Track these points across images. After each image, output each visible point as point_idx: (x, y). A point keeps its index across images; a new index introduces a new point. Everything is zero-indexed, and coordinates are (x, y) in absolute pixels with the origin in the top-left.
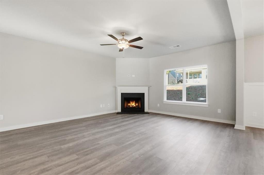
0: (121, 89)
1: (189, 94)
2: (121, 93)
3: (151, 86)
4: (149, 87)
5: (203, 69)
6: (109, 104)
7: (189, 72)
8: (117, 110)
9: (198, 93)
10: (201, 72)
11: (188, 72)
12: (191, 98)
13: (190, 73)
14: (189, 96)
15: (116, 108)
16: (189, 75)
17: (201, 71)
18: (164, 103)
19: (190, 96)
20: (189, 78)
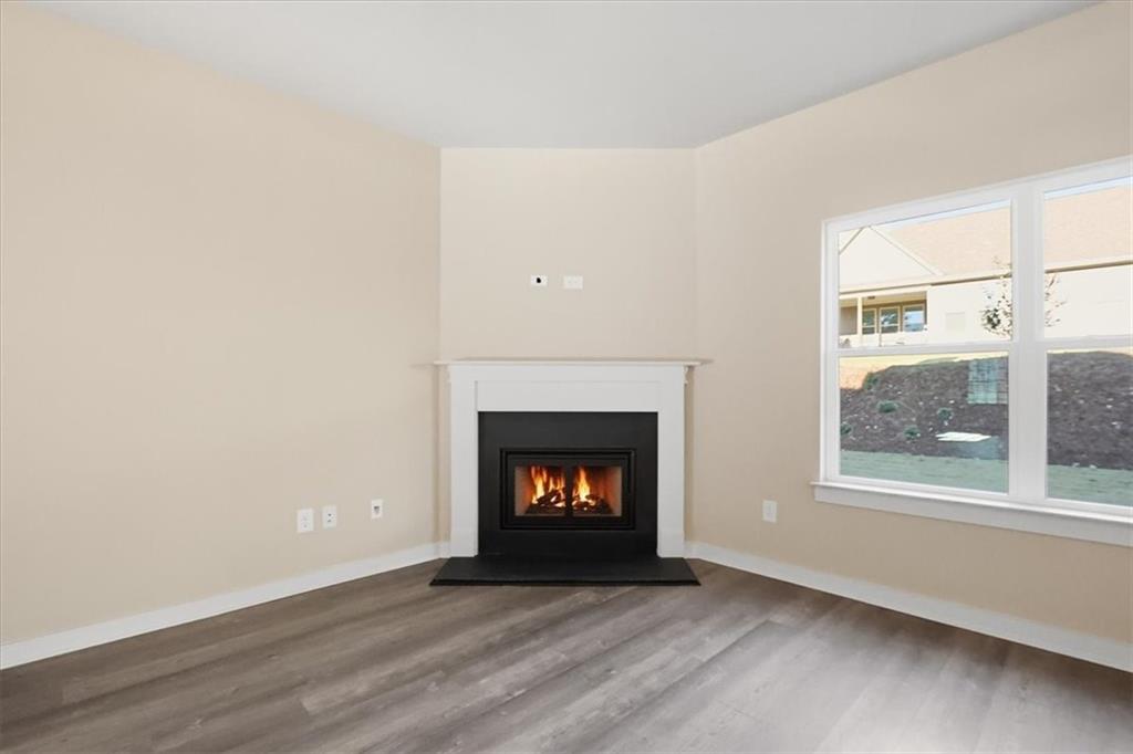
0: (476, 382)
1: (888, 411)
2: (481, 414)
3: (704, 362)
4: (691, 368)
5: (933, 285)
6: (378, 503)
7: (863, 299)
8: (448, 537)
9: (940, 404)
10: (925, 302)
11: (856, 300)
12: (902, 435)
13: (864, 307)
14: (888, 423)
15: (440, 530)
16: (864, 313)
17: (925, 292)
18: (820, 496)
19: (896, 423)
20: (860, 330)
